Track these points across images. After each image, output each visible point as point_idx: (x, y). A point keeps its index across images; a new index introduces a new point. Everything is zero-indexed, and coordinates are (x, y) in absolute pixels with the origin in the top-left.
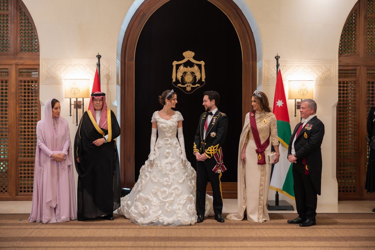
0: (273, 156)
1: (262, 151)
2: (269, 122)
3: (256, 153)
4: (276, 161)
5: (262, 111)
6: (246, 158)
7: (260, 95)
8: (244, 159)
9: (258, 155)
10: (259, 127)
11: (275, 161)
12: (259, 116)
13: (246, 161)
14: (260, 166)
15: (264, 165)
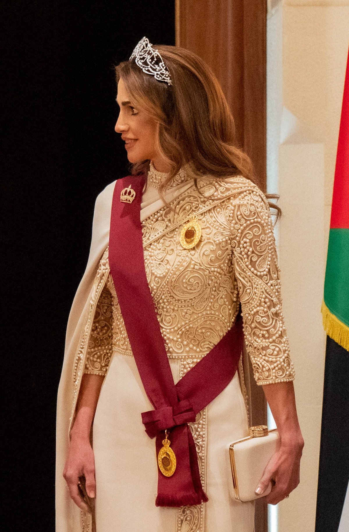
0: (257, 450)
1: (179, 422)
2: (220, 239)
3: (145, 437)
4: (282, 486)
5: (174, 172)
6: (93, 472)
7: (161, 67)
8: (82, 479)
9: (159, 446)
10: (159, 272)
11: (273, 482)
12: (159, 204)
13: (94, 488)
14: (173, 513)
15: (195, 510)
